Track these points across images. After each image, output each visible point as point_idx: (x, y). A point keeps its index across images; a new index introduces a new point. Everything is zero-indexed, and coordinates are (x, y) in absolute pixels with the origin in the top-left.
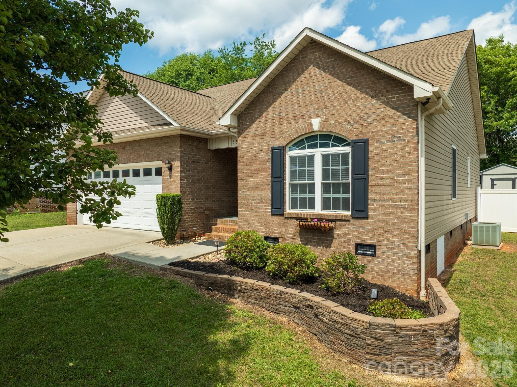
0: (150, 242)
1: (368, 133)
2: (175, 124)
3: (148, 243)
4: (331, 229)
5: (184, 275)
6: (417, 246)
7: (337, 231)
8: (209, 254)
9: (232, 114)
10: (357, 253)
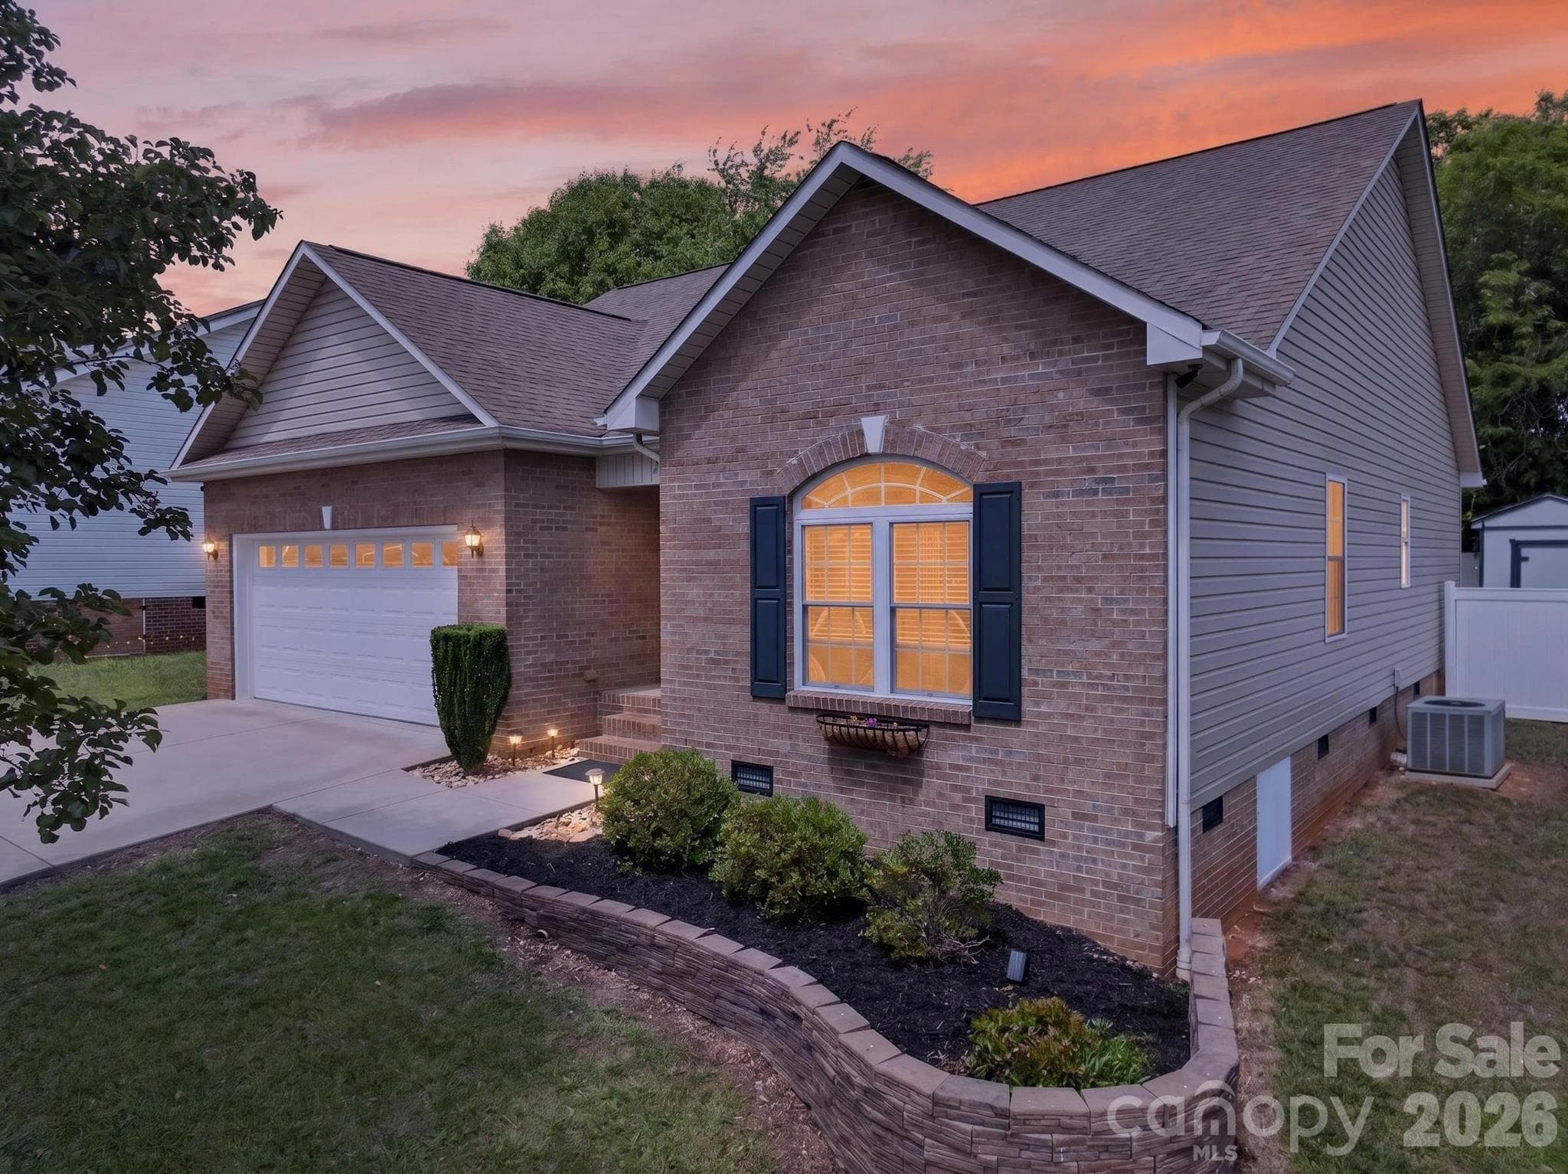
0: (414, 768)
1: (1021, 464)
2: (488, 422)
3: (408, 770)
4: (917, 750)
5: (473, 888)
6: (1162, 816)
7: (932, 756)
8: (572, 809)
9: (642, 396)
10: (990, 827)
